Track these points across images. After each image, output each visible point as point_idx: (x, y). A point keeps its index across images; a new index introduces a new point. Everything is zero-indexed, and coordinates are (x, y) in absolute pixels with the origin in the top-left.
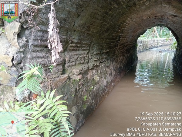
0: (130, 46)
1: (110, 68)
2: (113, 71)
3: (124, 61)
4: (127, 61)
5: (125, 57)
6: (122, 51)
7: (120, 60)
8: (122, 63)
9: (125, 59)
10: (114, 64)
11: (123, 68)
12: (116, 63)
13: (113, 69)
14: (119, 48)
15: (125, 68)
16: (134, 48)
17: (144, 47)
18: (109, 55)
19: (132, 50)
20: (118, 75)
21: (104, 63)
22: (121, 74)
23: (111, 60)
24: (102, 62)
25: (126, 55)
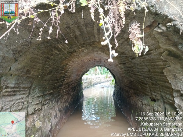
0: (75, 84)
1: (54, 109)
2: (58, 112)
3: (69, 100)
4: (73, 99)
5: (71, 95)
6: (67, 89)
7: (65, 99)
8: (68, 102)
9: (70, 98)
10: (59, 104)
11: (69, 107)
12: (61, 102)
13: (58, 110)
14: (64, 88)
15: (71, 107)
16: (79, 86)
17: (88, 84)
18: (53, 96)
19: (78, 88)
20: (64, 115)
21: (47, 105)
22: (68, 114)
23: (55, 101)
24: (45, 104)
25: (72, 94)
